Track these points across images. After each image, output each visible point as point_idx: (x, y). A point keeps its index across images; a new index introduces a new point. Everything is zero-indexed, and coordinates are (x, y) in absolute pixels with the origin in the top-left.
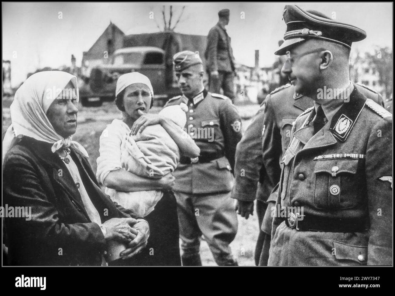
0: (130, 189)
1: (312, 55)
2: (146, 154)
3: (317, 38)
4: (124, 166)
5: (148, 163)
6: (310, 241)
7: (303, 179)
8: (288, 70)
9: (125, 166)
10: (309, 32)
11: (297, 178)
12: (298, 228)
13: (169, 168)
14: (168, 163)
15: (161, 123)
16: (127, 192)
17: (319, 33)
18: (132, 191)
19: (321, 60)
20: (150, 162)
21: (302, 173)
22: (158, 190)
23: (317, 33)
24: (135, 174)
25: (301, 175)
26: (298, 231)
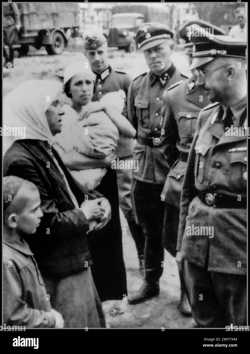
0: (81, 168)
1: (221, 70)
2: (92, 138)
3: (223, 56)
4: (74, 148)
5: (94, 146)
6: (228, 217)
7: (219, 168)
8: (202, 83)
9: (76, 149)
10: (217, 53)
11: (214, 166)
12: (215, 205)
13: (111, 149)
14: (111, 145)
15: (104, 110)
16: (78, 170)
17: (225, 52)
18: (82, 170)
19: (228, 74)
20: (96, 145)
21: (218, 162)
22: (102, 168)
23: (222, 52)
24: (84, 155)
25: (218, 164)
26: (215, 208)
